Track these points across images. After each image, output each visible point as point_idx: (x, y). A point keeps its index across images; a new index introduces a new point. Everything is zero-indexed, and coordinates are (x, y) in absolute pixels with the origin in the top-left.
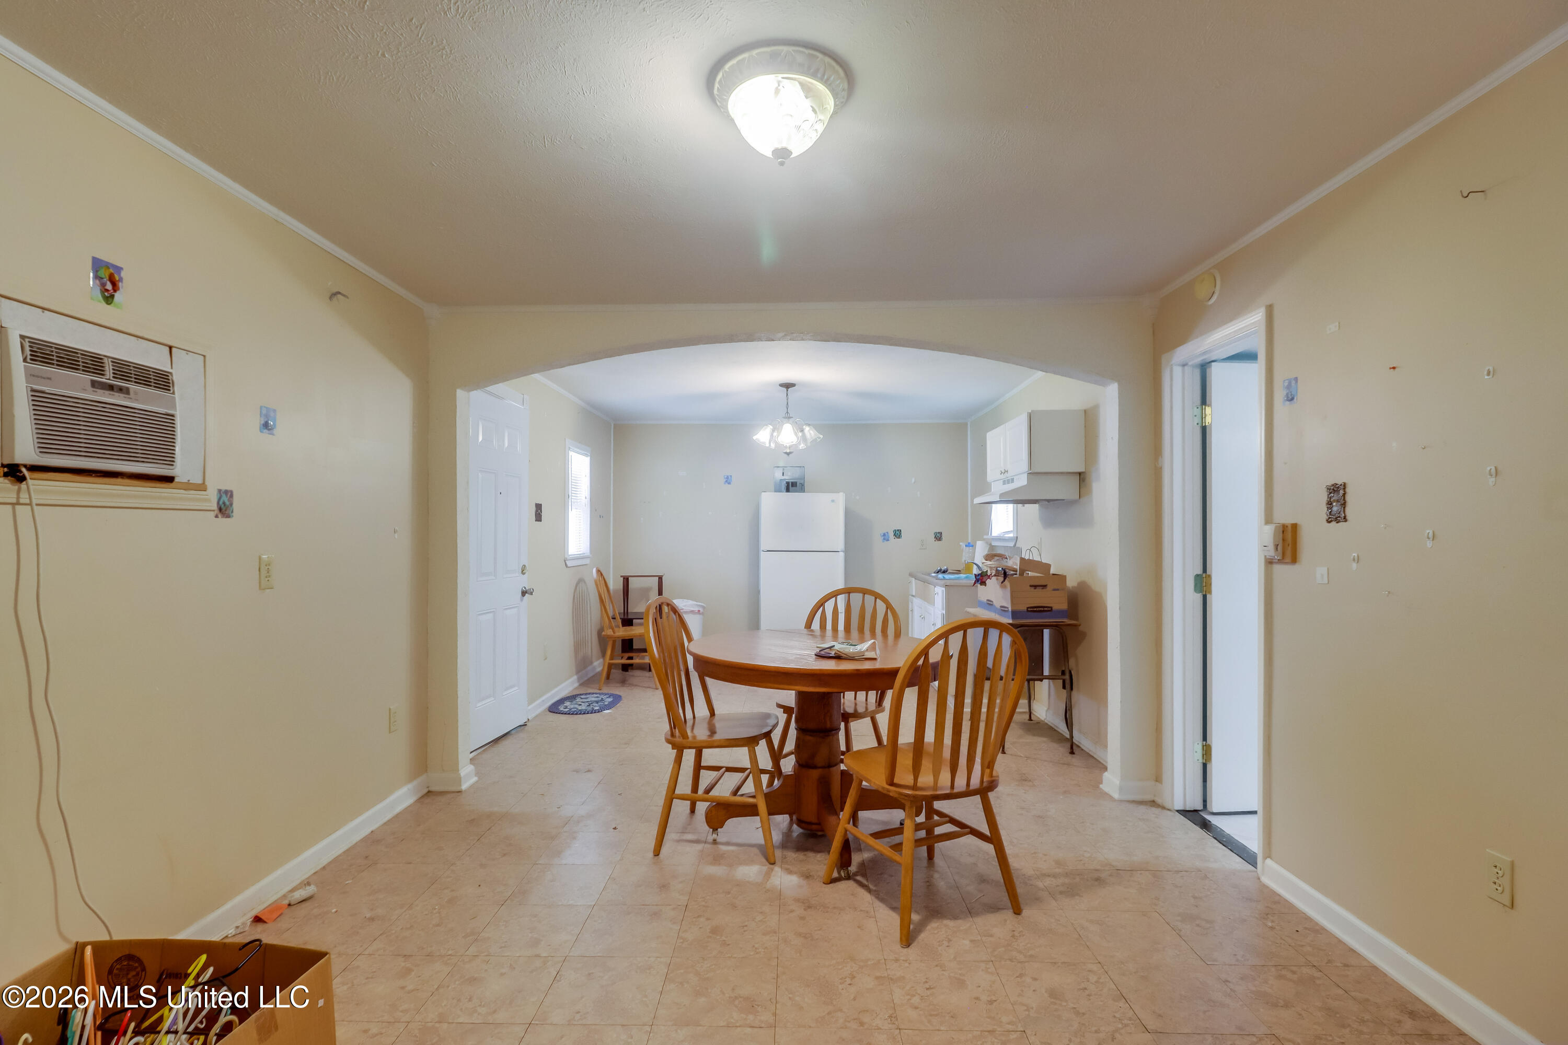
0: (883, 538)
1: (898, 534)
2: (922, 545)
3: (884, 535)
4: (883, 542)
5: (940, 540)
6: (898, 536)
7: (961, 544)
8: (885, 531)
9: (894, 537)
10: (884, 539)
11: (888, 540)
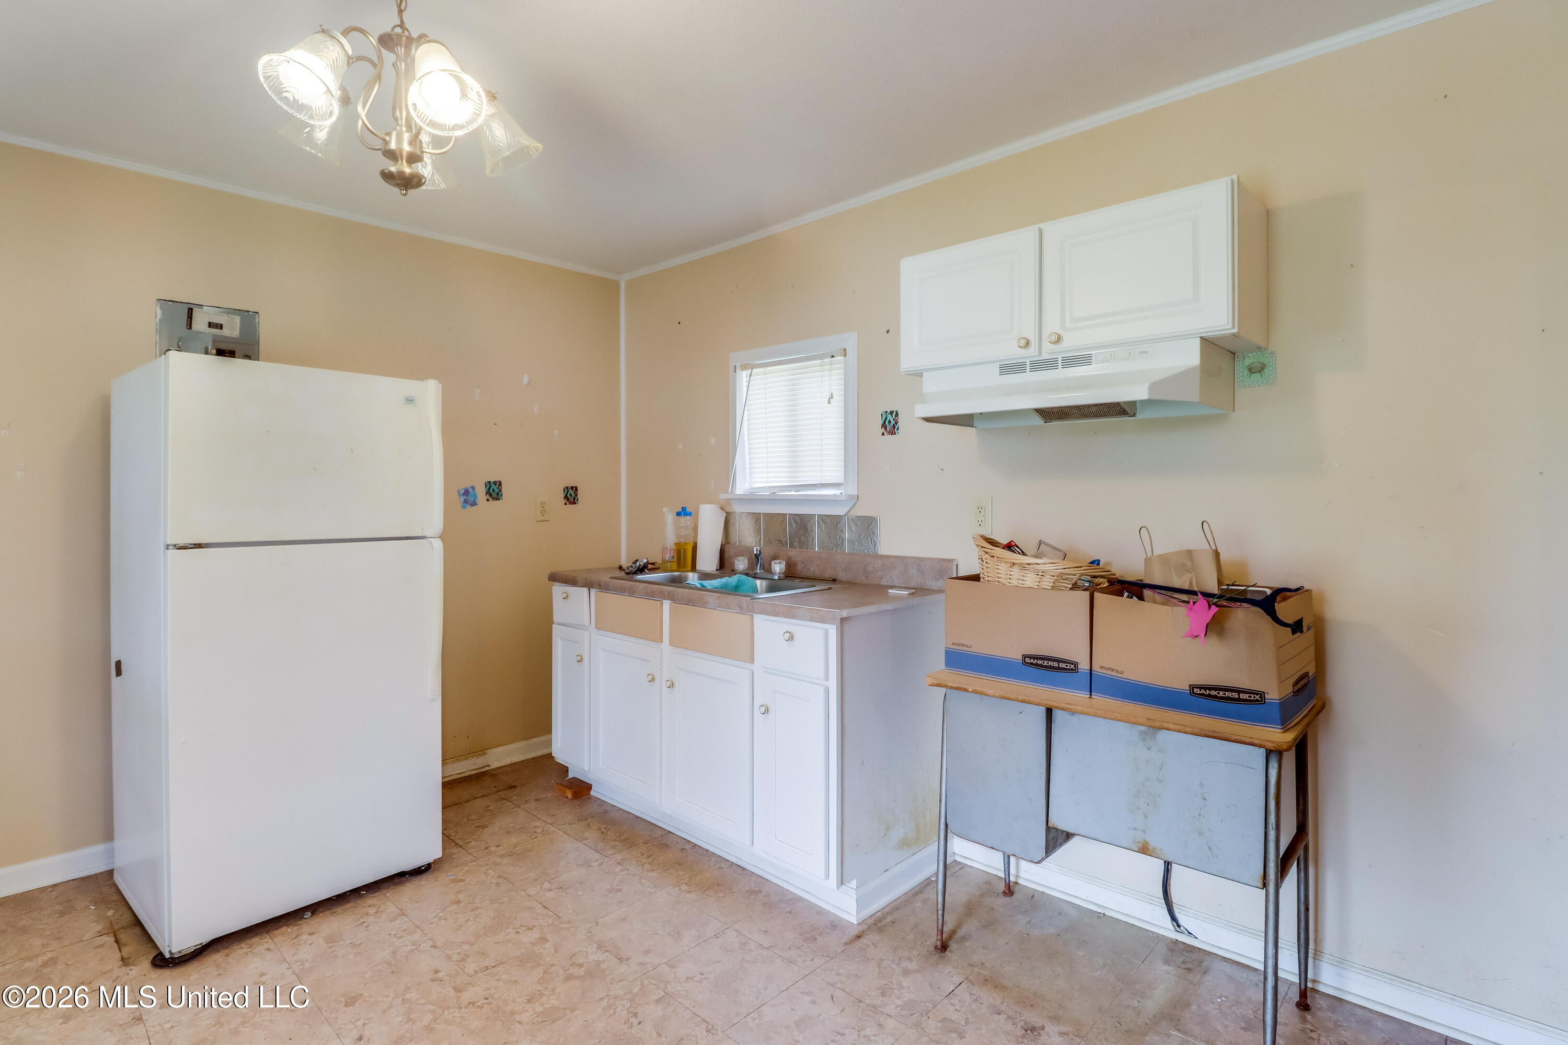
0: (463, 498)
1: (494, 491)
2: (543, 512)
3: (466, 492)
4: (464, 507)
5: (574, 503)
6: (495, 495)
7: (665, 510)
8: (468, 485)
9: (488, 497)
10: (466, 501)
11: (474, 504)
